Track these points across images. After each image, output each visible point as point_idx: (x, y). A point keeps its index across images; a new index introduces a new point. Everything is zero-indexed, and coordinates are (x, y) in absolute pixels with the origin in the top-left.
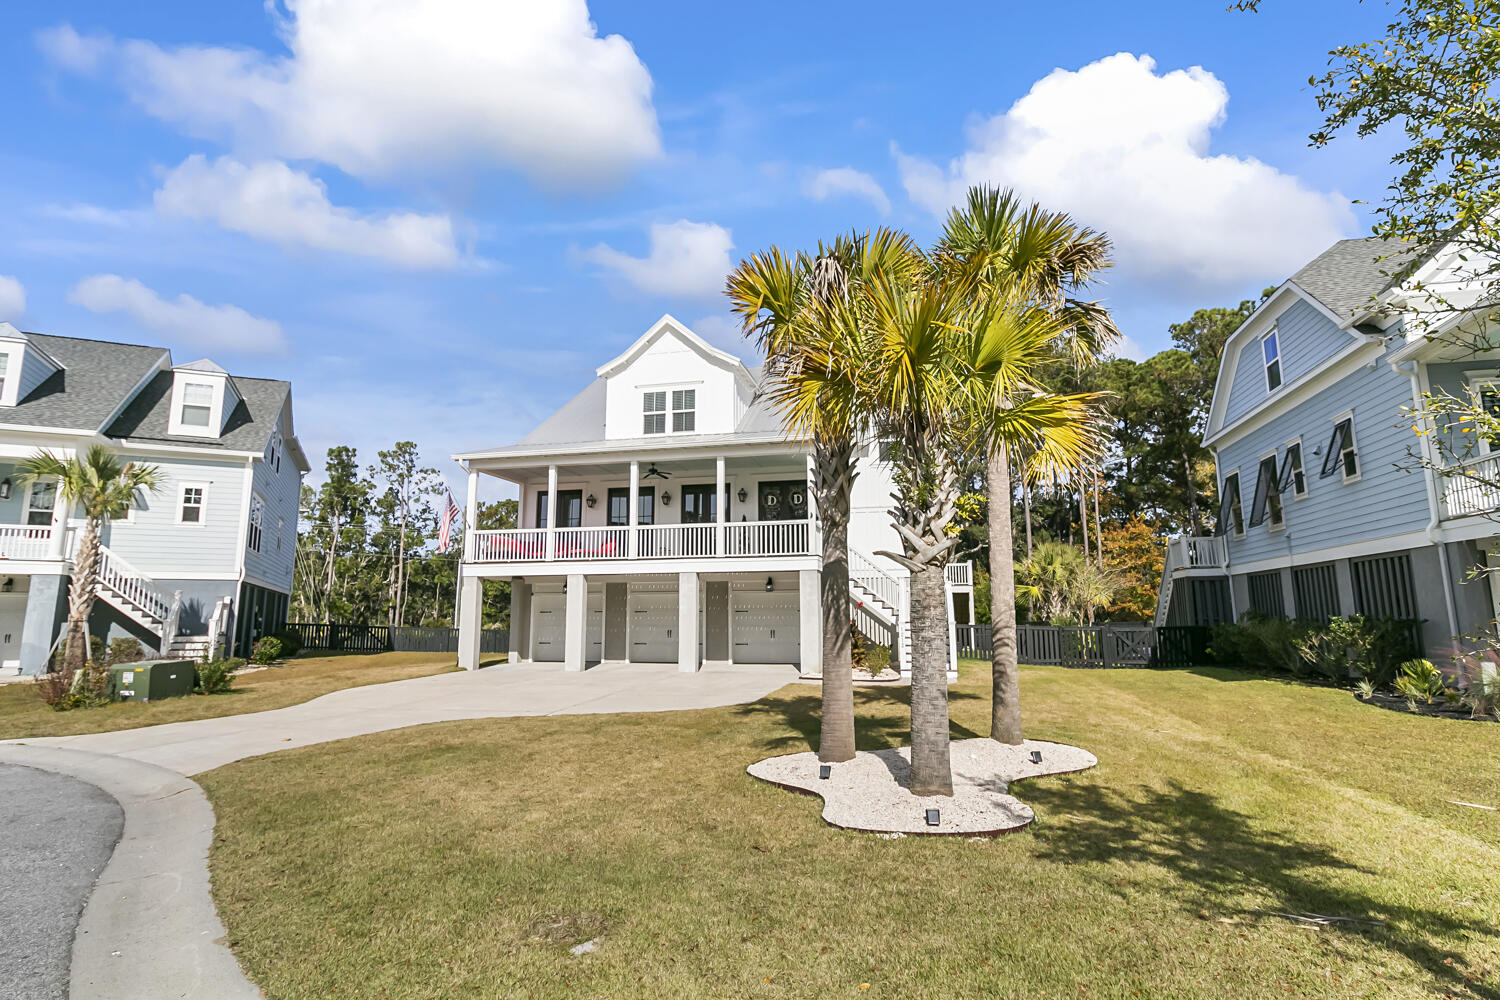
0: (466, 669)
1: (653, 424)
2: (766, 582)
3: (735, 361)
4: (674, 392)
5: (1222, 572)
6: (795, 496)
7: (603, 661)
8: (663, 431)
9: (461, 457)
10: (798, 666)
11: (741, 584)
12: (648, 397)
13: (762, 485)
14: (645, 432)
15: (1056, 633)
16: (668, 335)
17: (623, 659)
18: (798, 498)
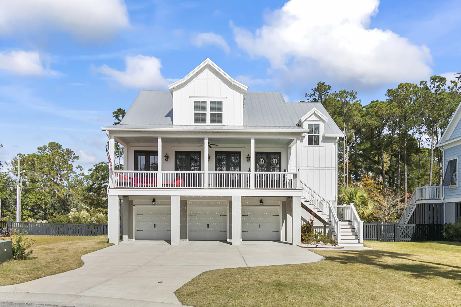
0: (114, 244)
1: (199, 118)
2: (259, 202)
4: (211, 102)
5: (441, 201)
8: (205, 122)
11: (246, 203)
12: (197, 104)
13: (257, 154)
14: (195, 122)
17: (186, 239)
18: (275, 161)
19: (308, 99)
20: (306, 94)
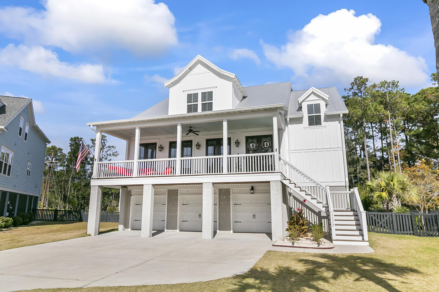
0: (90, 235)
1: (192, 108)
2: (250, 188)
3: (232, 75)
4: (202, 93)
6: (265, 143)
7: (165, 230)
8: (197, 112)
9: (91, 124)
10: (269, 235)
11: (237, 190)
12: (189, 96)
13: (247, 138)
14: (188, 112)
15: (409, 217)
16: (199, 66)
17: (176, 229)
18: (266, 144)
19: (348, 93)
20: (345, 89)
